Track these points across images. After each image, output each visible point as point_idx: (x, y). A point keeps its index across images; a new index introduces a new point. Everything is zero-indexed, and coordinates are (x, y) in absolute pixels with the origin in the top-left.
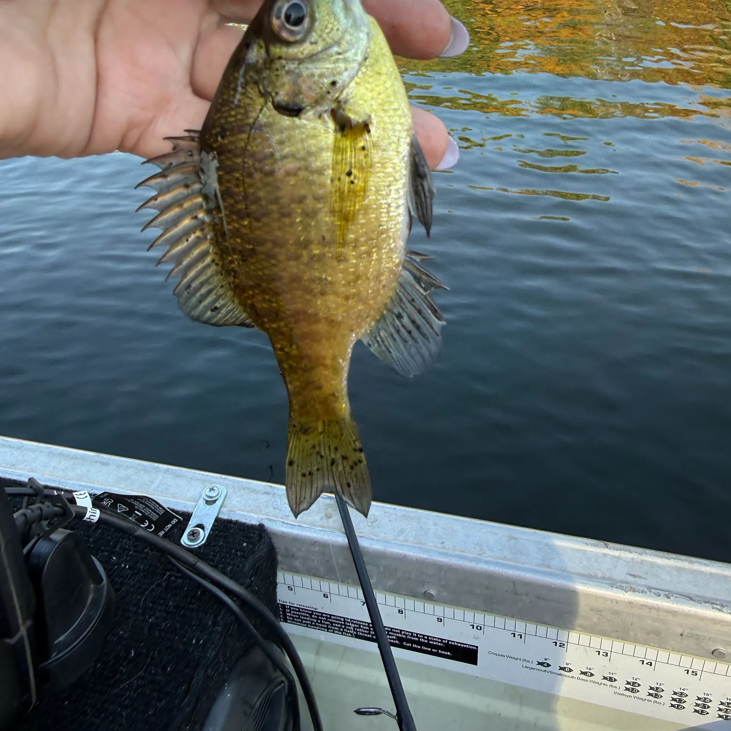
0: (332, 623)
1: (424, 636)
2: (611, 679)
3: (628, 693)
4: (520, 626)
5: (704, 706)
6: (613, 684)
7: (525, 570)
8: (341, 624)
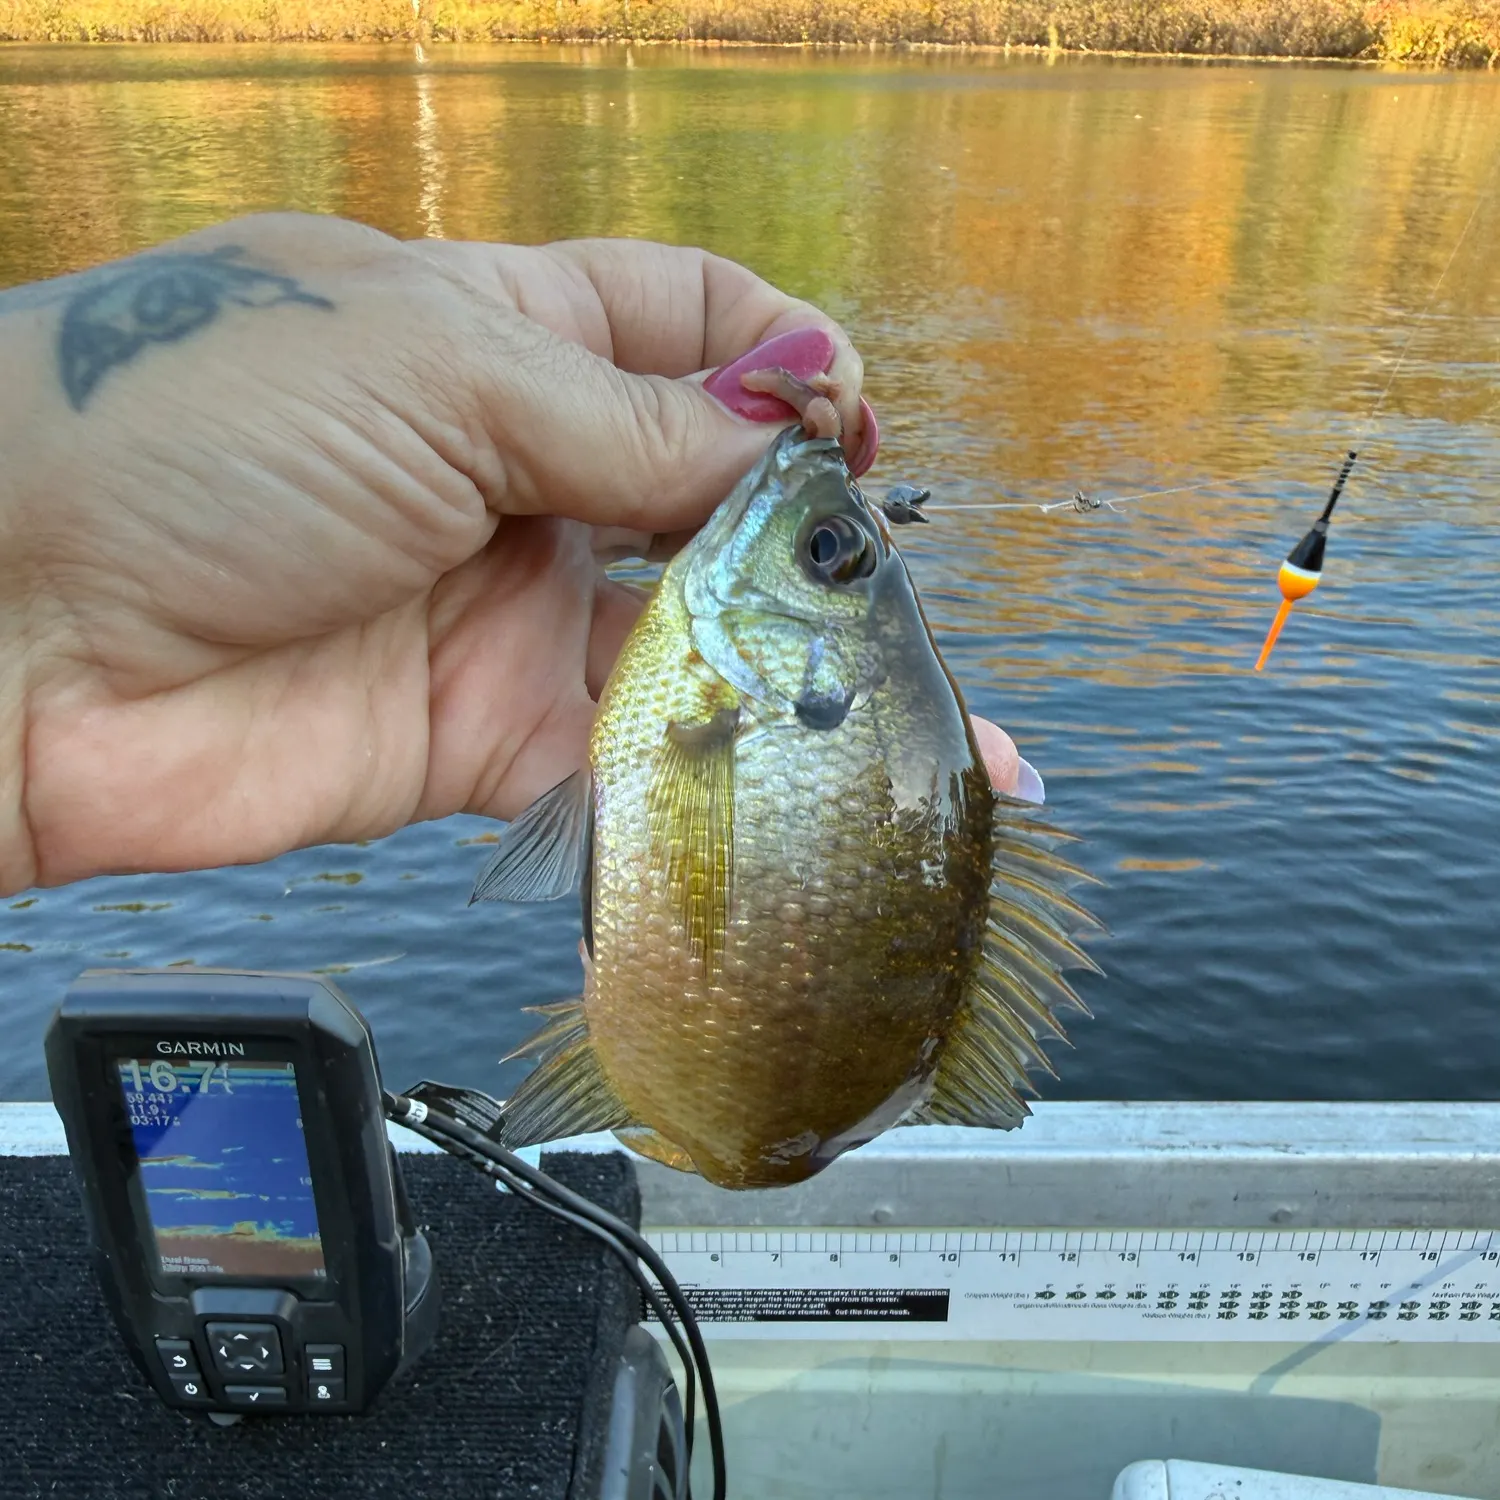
0: (721, 1304)
1: (868, 1291)
2: (1139, 1295)
3: (1162, 1311)
4: (1013, 1239)
5: (1262, 1306)
6: (1142, 1301)
7: (1024, 1147)
8: (737, 1303)
